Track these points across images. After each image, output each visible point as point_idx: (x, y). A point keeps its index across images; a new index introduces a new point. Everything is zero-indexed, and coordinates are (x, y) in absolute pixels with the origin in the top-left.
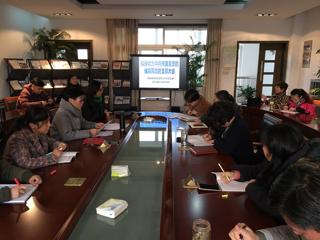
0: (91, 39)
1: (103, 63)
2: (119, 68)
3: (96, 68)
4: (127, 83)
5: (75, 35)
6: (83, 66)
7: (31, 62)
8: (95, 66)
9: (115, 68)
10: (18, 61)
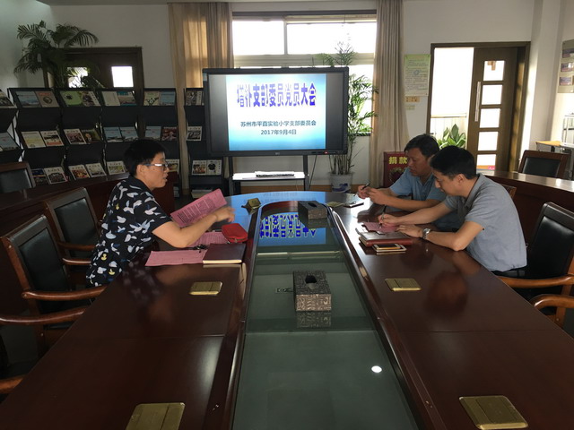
0: (139, 45)
7: (18, 93)
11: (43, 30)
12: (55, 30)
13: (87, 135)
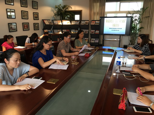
0: (81, 10)
1: (86, 21)
2: (94, 24)
3: (83, 24)
4: (97, 32)
5: (74, 8)
6: (77, 23)
7: (54, 21)
8: (83, 23)
9: (92, 24)
10: (48, 21)
11: (60, 6)
12: (63, 6)
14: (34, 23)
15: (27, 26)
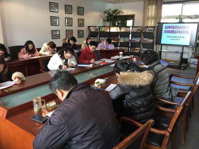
0: (134, 14)
1: (139, 28)
4: (150, 41)
10: (94, 27)
11: (110, 11)
13: (115, 39)
14: (78, 30)
15: (70, 33)
